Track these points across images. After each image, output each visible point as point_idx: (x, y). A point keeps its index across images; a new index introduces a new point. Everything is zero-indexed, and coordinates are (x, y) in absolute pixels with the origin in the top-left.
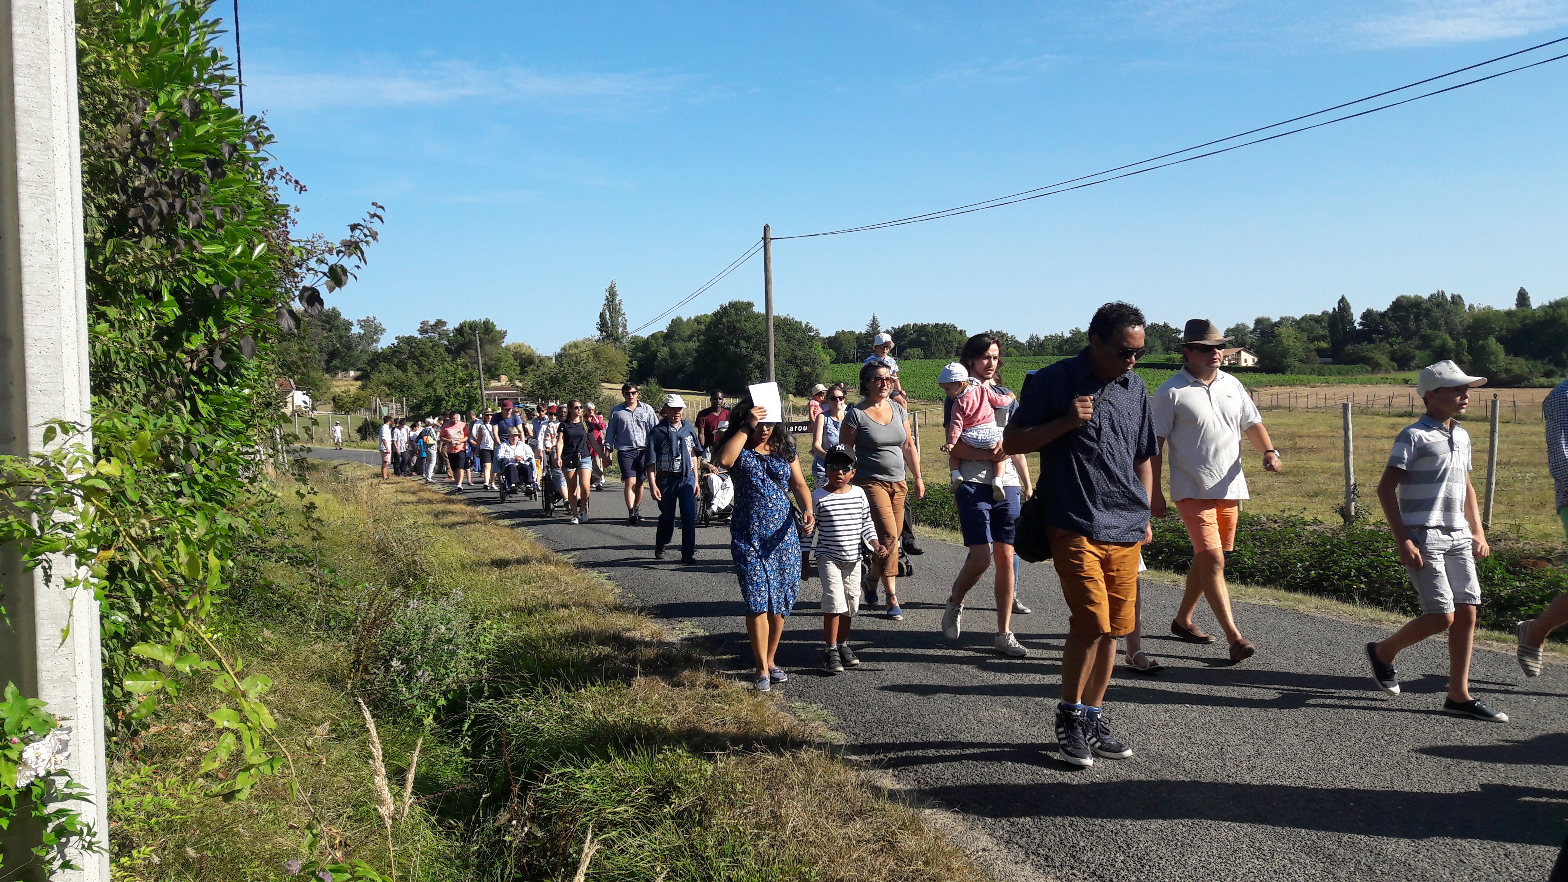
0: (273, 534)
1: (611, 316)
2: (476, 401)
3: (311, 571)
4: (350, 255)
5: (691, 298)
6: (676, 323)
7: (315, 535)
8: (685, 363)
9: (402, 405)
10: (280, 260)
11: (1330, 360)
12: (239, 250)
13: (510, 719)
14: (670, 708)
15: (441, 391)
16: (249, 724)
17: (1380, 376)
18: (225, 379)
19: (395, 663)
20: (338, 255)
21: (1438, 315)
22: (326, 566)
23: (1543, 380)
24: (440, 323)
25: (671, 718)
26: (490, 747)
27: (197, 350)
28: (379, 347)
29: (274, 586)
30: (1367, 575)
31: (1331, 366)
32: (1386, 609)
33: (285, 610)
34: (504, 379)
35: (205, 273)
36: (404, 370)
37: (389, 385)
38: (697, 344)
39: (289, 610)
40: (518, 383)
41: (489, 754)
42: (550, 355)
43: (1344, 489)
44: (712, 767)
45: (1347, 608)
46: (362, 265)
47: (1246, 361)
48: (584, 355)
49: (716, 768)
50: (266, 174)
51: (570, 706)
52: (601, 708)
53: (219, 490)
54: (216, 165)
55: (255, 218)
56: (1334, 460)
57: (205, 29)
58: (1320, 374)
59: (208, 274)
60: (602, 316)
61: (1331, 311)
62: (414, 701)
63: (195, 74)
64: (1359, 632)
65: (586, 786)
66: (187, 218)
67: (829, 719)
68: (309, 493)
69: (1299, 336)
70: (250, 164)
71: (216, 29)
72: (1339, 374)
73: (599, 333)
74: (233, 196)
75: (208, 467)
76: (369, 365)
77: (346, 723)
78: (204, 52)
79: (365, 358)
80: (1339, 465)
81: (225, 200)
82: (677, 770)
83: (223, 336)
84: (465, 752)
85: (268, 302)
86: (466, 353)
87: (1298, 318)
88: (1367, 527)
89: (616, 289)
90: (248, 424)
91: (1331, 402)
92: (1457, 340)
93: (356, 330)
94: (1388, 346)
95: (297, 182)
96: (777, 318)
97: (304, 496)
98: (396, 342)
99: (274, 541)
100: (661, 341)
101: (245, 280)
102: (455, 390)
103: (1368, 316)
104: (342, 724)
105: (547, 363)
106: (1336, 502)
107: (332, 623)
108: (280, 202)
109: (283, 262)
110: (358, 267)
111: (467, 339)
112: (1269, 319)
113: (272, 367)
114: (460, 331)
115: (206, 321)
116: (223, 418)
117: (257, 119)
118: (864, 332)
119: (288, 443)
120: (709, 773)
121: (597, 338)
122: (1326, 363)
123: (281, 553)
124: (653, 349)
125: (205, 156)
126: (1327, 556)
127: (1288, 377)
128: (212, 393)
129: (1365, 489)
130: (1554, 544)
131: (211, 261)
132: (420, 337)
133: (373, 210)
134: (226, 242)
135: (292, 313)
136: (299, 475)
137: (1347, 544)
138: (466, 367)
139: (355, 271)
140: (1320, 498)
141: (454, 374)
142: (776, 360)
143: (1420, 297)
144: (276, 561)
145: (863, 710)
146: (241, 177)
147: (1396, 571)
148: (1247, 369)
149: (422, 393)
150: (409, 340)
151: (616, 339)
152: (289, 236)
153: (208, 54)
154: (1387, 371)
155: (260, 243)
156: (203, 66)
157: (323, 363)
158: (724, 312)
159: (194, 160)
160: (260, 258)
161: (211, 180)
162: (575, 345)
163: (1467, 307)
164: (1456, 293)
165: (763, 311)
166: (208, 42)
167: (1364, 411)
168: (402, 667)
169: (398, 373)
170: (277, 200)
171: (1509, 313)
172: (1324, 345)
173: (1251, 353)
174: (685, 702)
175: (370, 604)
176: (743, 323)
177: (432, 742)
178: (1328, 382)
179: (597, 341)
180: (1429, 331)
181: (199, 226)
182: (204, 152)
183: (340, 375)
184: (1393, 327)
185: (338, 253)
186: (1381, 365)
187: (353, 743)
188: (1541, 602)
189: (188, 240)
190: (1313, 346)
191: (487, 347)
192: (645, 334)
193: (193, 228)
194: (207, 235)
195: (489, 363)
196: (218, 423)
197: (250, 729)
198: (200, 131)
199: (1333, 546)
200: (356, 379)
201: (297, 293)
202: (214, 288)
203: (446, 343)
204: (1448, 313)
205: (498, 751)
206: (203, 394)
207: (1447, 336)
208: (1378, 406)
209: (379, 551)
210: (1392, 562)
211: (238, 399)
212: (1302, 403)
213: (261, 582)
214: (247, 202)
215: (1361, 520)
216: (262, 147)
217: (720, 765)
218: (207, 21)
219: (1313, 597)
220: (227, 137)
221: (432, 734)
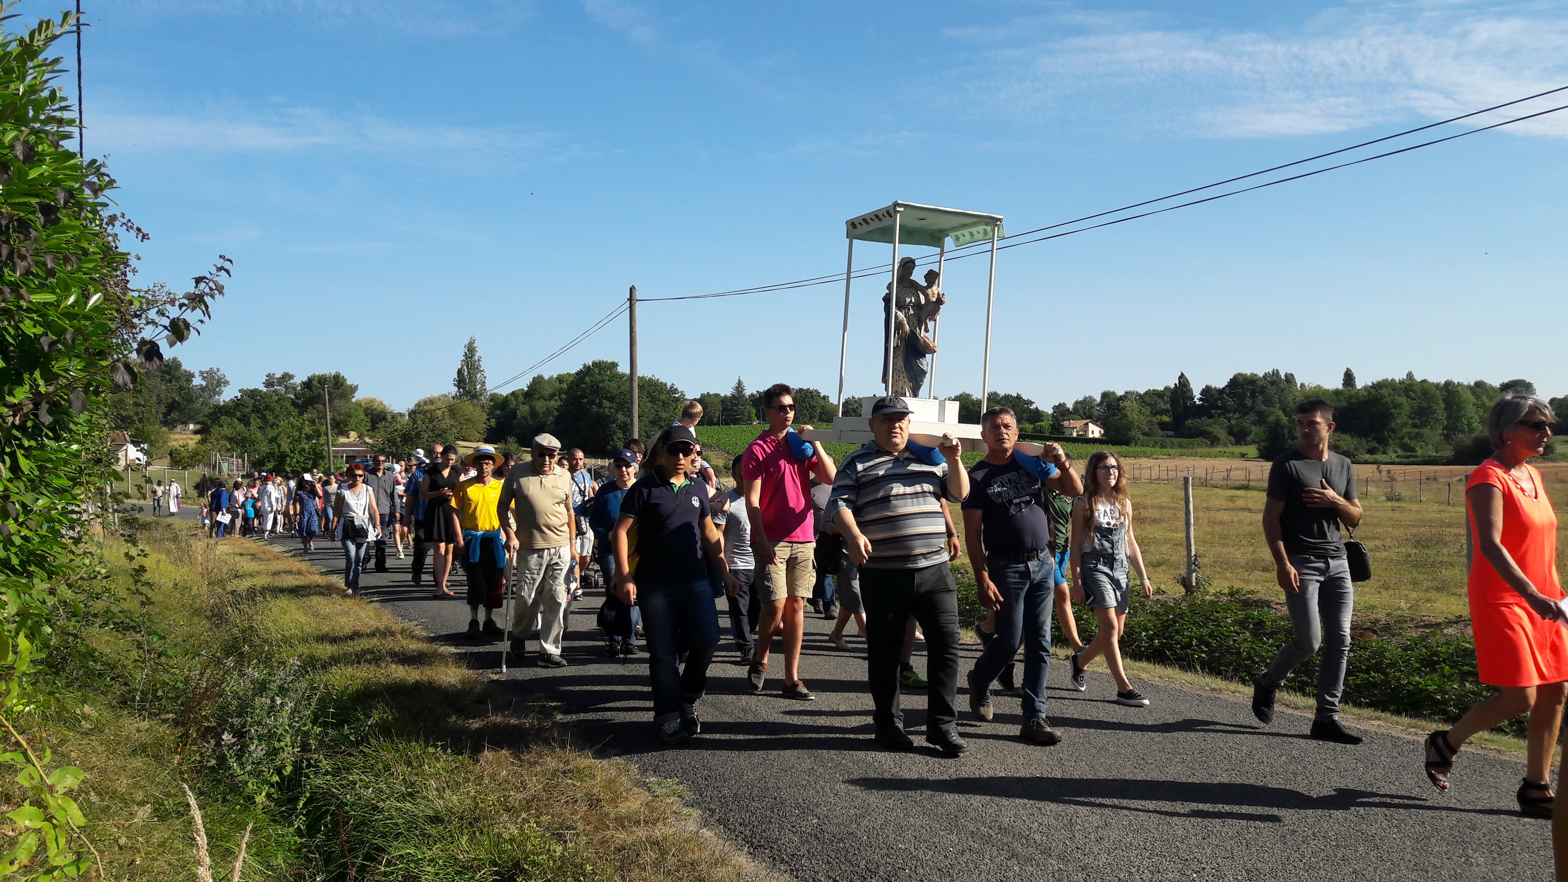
0: (98, 598)
1: (469, 373)
2: (322, 458)
3: (138, 637)
4: (193, 309)
5: (553, 357)
6: (538, 381)
7: (144, 599)
8: (547, 421)
9: (243, 461)
10: (118, 311)
11: (1172, 433)
12: (72, 299)
13: (348, 796)
14: (519, 785)
15: (285, 447)
16: (54, 821)
17: (1218, 449)
18: (50, 434)
19: (226, 736)
20: (180, 309)
21: (1272, 392)
22: (155, 633)
23: (1367, 457)
24: (286, 377)
25: (520, 796)
26: (326, 826)
27: (20, 404)
28: (221, 400)
29: (96, 654)
30: (1207, 645)
31: (1173, 439)
32: (1226, 678)
33: (108, 679)
34: (353, 435)
35: (33, 323)
36: (247, 424)
37: (230, 440)
38: (560, 403)
39: (112, 679)
40: (367, 440)
41: (326, 834)
42: (402, 411)
43: (1185, 560)
44: (561, 848)
45: (1189, 677)
46: (206, 319)
47: (1093, 432)
48: (439, 413)
49: (565, 849)
50: (105, 220)
51: (413, 784)
52: (445, 785)
53: (38, 552)
54: (48, 211)
55: (91, 265)
56: (1176, 530)
57: (44, 68)
58: (1163, 446)
59: (36, 323)
60: (460, 372)
61: (1173, 386)
62: (246, 777)
63: (31, 113)
64: (1201, 701)
65: (429, 869)
66: (14, 265)
67: (683, 794)
68: (139, 555)
69: (1143, 410)
70: (89, 209)
71: (55, 68)
72: (1181, 446)
73: (456, 389)
74: (67, 242)
75: (27, 527)
76: (211, 419)
77: (171, 801)
78: (42, 91)
79: (207, 411)
80: (1181, 535)
81: (58, 246)
82: (524, 851)
83: (51, 389)
84: (299, 831)
85: (102, 355)
86: (313, 408)
87: (1142, 392)
88: (1208, 597)
89: (475, 345)
90: (75, 482)
91: (1172, 474)
92: (1290, 416)
93: (197, 381)
94: (1226, 421)
95: (139, 230)
96: (641, 379)
97: (134, 558)
98: (239, 395)
99: (99, 606)
100: (521, 399)
101: (78, 331)
102: (300, 446)
103: (1207, 391)
104: (166, 802)
105: (399, 419)
106: (1177, 571)
107: (160, 693)
108: (119, 250)
109: (121, 312)
110: (202, 322)
111: (316, 393)
112: (1114, 393)
113: (105, 422)
114: (308, 384)
115: (31, 374)
116: (46, 475)
117: (98, 164)
118: (729, 395)
119: (118, 502)
120: (558, 854)
121: (453, 394)
122: (1168, 436)
123: (107, 617)
124: (511, 406)
125: (38, 200)
126: (1170, 625)
127: (1131, 449)
128: (35, 449)
129: (1205, 560)
130: (1379, 616)
131: (41, 310)
132: (265, 390)
133: (220, 263)
134: (58, 290)
135: (128, 367)
136: (129, 536)
137: (1188, 614)
138: (313, 422)
139: (198, 326)
140: (1163, 567)
141: (300, 430)
142: (640, 421)
143: (1255, 375)
144: (100, 627)
145: (720, 784)
146: (78, 223)
147: (1235, 641)
148: (1094, 441)
149: (265, 448)
150: (253, 394)
151: (474, 396)
152: (129, 286)
153: (45, 94)
154: (1225, 445)
155: (96, 292)
156: (39, 106)
157: (161, 416)
158: (587, 371)
159: (25, 204)
160: (96, 308)
161: (44, 227)
162: (431, 401)
163: (1299, 385)
164: (1289, 372)
165: (627, 371)
166: (46, 81)
167: (1204, 483)
168: (233, 740)
169: (241, 427)
170: (117, 247)
171: (1337, 392)
172: (1166, 419)
173: (1098, 425)
174: (534, 779)
175: (202, 674)
176: (607, 383)
177: (264, 820)
178: (1170, 455)
179: (453, 398)
180: (1264, 408)
181: (27, 272)
182: (37, 196)
183: (179, 428)
184: (1230, 402)
185: (181, 306)
186: (1219, 440)
187: (178, 823)
188: (1367, 672)
189: (15, 287)
190: (1155, 420)
191: (337, 402)
192: (505, 391)
193: (21, 275)
194: (37, 283)
195: (338, 418)
196: (41, 481)
197: (55, 827)
198: (33, 174)
199: (1175, 615)
200: (196, 432)
201: (135, 346)
202: (43, 340)
203: (293, 397)
204: (1282, 390)
205: (333, 832)
206: (26, 449)
207: (1280, 413)
208: (1218, 477)
209: (213, 616)
210: (1231, 632)
211: (64, 455)
212: (1146, 474)
213: (83, 649)
214: (83, 249)
215: (1202, 590)
216: (100, 193)
217: (570, 845)
218: (46, 59)
219: (1157, 666)
220: (62, 180)
221: (265, 813)
